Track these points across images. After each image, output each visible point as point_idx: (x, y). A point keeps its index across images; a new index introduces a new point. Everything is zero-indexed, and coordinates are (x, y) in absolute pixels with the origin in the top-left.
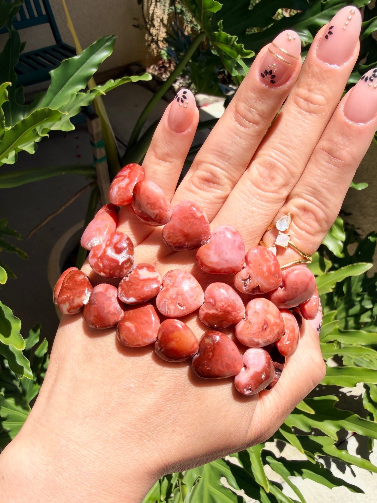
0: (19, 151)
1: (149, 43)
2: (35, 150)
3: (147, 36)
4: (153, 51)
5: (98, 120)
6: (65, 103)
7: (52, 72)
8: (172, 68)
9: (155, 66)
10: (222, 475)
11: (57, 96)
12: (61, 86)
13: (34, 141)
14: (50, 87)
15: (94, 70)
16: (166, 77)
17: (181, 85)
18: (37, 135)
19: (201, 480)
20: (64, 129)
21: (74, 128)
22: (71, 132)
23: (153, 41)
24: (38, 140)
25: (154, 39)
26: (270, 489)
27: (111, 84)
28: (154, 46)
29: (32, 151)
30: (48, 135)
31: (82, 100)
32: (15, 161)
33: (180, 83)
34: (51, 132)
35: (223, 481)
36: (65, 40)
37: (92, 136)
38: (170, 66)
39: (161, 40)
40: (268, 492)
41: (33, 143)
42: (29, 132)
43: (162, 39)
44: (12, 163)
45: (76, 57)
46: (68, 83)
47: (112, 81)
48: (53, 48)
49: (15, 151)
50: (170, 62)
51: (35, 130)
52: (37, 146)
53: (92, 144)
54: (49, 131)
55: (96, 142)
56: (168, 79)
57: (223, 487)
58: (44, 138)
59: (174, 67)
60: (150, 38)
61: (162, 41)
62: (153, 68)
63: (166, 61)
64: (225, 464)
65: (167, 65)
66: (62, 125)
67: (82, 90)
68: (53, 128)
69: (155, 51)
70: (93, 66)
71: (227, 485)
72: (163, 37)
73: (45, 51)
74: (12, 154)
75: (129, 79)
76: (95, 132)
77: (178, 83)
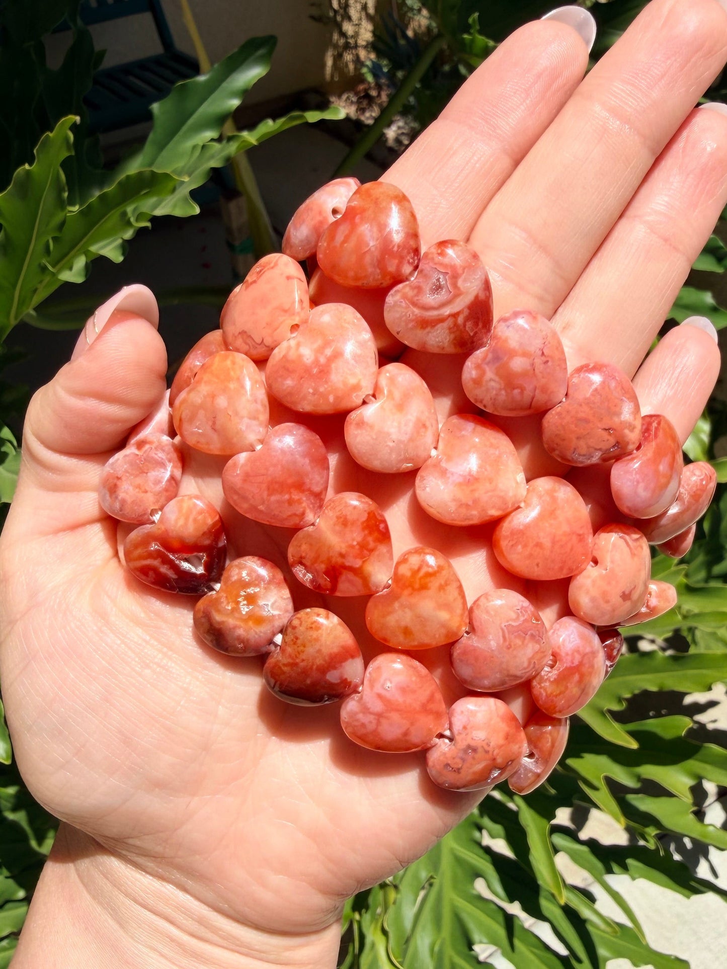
0: (93, 258)
1: (340, 50)
2: (123, 254)
3: (336, 36)
4: (347, 66)
5: (242, 201)
6: (180, 164)
7: (155, 107)
8: (384, 98)
9: (351, 96)
10: (477, 874)
11: (164, 153)
12: (173, 132)
13: (122, 238)
14: (151, 136)
15: (235, 103)
16: (371, 116)
17: (400, 132)
18: (129, 224)
19: (436, 882)
20: (179, 212)
21: (197, 210)
22: (193, 218)
23: (347, 46)
24: (129, 234)
25: (349, 43)
26: (565, 897)
27: (269, 126)
28: (348, 57)
29: (117, 257)
30: (148, 224)
31: (212, 157)
32: (86, 275)
33: (399, 128)
34: (154, 220)
35: (480, 886)
36: (180, 45)
37: (229, 231)
38: (379, 95)
39: (363, 46)
40: (562, 902)
41: (120, 241)
42: (114, 217)
43: (364, 43)
44: (79, 280)
45: (202, 78)
46: (185, 128)
47: (270, 122)
48: (157, 61)
49: (86, 256)
50: (379, 87)
51: (124, 214)
52: (127, 247)
53: (231, 246)
54: (149, 218)
55: (237, 243)
56: (377, 120)
57: (480, 898)
58: (141, 232)
59: (388, 96)
60: (342, 41)
61: (365, 47)
62: (348, 98)
63: (373, 85)
64: (481, 852)
65: (374, 93)
66: (175, 206)
67: (212, 140)
68: (158, 212)
69: (351, 67)
70: (234, 95)
71: (487, 894)
72: (366, 39)
73: (142, 66)
74: (80, 263)
75: (302, 117)
76: (235, 225)
77: (394, 128)
